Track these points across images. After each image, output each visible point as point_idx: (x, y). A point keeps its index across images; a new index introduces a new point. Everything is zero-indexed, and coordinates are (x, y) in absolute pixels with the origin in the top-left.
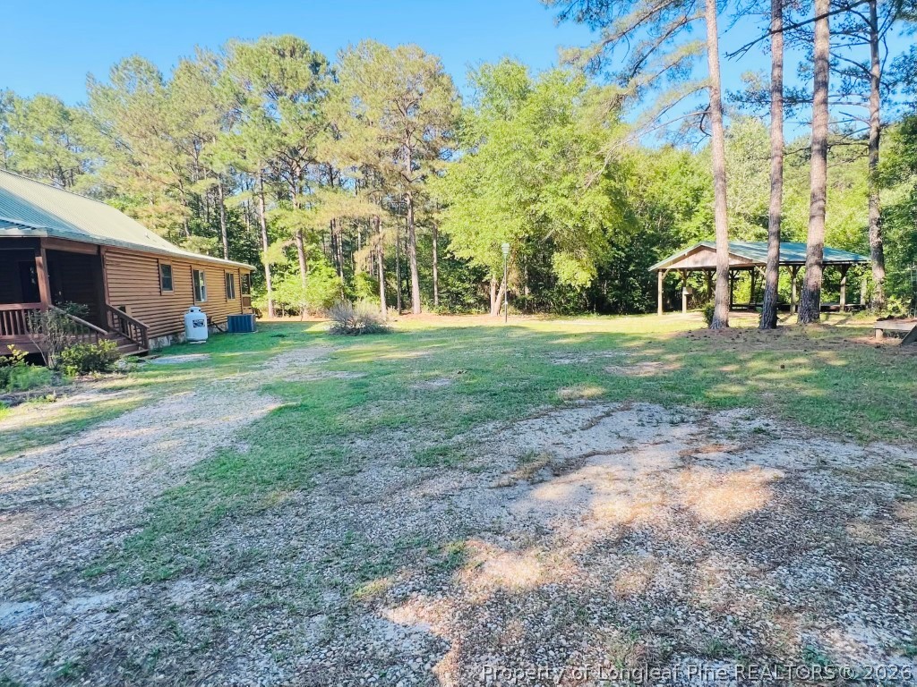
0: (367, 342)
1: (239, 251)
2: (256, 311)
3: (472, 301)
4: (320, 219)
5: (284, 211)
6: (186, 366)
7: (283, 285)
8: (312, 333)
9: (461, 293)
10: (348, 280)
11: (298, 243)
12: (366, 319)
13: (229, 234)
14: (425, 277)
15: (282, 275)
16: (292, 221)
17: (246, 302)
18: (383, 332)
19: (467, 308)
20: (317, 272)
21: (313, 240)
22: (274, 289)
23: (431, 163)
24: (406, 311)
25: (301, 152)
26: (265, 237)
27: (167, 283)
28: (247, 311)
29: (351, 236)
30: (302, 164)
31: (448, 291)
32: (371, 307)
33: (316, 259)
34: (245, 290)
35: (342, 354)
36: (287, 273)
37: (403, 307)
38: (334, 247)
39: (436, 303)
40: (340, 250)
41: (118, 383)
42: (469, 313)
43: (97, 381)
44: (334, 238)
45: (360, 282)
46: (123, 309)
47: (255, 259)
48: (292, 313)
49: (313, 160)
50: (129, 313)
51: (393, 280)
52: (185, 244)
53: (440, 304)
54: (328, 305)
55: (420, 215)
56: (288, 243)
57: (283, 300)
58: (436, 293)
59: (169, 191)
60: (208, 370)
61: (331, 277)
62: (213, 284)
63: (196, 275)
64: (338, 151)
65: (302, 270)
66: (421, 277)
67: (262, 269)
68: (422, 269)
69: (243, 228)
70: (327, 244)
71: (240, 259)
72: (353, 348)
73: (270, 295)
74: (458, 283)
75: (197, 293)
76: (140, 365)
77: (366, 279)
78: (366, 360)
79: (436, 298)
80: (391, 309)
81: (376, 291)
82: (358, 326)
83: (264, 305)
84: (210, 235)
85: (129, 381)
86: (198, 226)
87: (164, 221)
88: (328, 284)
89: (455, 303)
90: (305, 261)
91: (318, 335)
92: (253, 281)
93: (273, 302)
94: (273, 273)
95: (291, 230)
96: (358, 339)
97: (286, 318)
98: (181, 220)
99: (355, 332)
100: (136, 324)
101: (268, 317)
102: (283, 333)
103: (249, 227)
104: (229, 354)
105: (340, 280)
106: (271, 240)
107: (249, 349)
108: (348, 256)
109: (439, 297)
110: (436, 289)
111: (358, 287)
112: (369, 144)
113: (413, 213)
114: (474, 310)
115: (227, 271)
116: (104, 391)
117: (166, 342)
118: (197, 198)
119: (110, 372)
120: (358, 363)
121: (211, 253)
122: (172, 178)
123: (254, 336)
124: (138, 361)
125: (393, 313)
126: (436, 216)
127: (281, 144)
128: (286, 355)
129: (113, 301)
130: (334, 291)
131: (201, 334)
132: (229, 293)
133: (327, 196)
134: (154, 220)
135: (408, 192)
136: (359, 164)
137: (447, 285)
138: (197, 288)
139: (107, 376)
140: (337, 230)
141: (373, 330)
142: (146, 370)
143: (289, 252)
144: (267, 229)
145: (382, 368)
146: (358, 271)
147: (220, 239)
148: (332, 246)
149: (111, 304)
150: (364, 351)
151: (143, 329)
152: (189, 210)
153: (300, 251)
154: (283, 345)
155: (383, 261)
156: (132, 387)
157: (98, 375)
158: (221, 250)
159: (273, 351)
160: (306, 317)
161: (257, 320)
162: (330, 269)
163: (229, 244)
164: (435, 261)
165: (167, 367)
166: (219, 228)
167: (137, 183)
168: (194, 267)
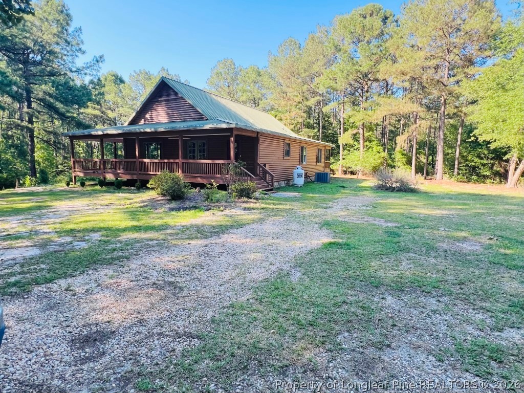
0: (400, 197)
1: (328, 137)
2: (332, 170)
3: (488, 173)
4: (376, 116)
5: (355, 112)
6: (287, 200)
7: (349, 157)
8: (362, 187)
9: (478, 167)
10: (390, 155)
11: (361, 131)
12: (401, 181)
13: (324, 127)
14: (448, 154)
15: (349, 150)
16: (359, 117)
17: (327, 165)
18: (413, 191)
19: (482, 178)
20: (370, 149)
21: (371, 129)
22: (344, 159)
23: (466, 70)
24: (429, 177)
25: (369, 76)
26: (342, 128)
27: (287, 153)
28: (327, 171)
29: (395, 127)
30: (369, 83)
31: (467, 165)
32: (405, 173)
33: (371, 141)
34: (327, 158)
35: (381, 204)
36: (352, 149)
37: (428, 174)
38: (383, 134)
39: (455, 173)
40: (387, 136)
41: (252, 205)
42: (484, 182)
43: (244, 202)
44: (384, 128)
45: (398, 156)
46: (265, 165)
47: (335, 141)
48: (352, 173)
49: (376, 80)
50: (267, 168)
51: (422, 156)
52: (301, 133)
53: (459, 174)
54: (375, 170)
55: (450, 110)
56: (355, 131)
57: (348, 165)
58: (456, 166)
59: (296, 106)
60: (297, 204)
61: (379, 152)
62: (311, 154)
63: (302, 149)
64: (394, 70)
65: (362, 148)
66: (445, 155)
67: (338, 147)
68: (446, 148)
69: (331, 124)
70: (379, 132)
71: (327, 141)
72: (390, 201)
73: (341, 162)
74: (476, 160)
75: (302, 158)
76: (266, 196)
77: (403, 155)
78: (398, 211)
79: (456, 170)
80: (419, 175)
81: (409, 162)
82: (394, 186)
83: (338, 167)
84: (313, 128)
85: (257, 205)
86: (309, 123)
87: (293, 121)
88: (376, 157)
89: (473, 174)
90: (364, 143)
91: (366, 189)
92: (333, 153)
93: (343, 166)
94: (344, 149)
95: (358, 124)
96: (393, 194)
97: (349, 176)
98: (301, 120)
99: (391, 189)
100: (270, 174)
101: (338, 175)
102: (345, 185)
103: (335, 123)
104: (311, 195)
105: (385, 154)
106: (345, 130)
107: (323, 193)
108: (392, 139)
109: (459, 169)
110: (456, 163)
111: (396, 160)
112: (417, 63)
113: (445, 109)
114: (488, 181)
115: (319, 147)
116: (245, 209)
117: (283, 184)
118: (310, 108)
119: (251, 198)
120: (392, 213)
121: (313, 138)
122: (299, 99)
123: (328, 185)
124: (266, 194)
125: (420, 178)
126: (464, 110)
127: (358, 71)
128: (343, 200)
129: (260, 161)
130: (380, 161)
131: (300, 181)
132: (319, 160)
133: (383, 101)
134: (289, 121)
135: (444, 94)
136: (408, 77)
137: (467, 160)
138: (302, 156)
139: (250, 200)
140: (386, 123)
141: (405, 189)
142: (267, 199)
143: (355, 137)
144: (344, 124)
145: (412, 221)
146: (398, 149)
147: (319, 130)
148: (382, 134)
149: (260, 163)
150: (397, 204)
151: (272, 176)
152: (305, 115)
153: (361, 136)
154: (343, 193)
155: (417, 143)
156: (257, 209)
157: (245, 199)
158: (318, 137)
159: (336, 196)
160: (360, 176)
161: (332, 176)
162: (379, 148)
163: (323, 133)
164: (459, 143)
165: (278, 199)
166: (318, 124)
167: (283, 103)
168: (302, 145)
